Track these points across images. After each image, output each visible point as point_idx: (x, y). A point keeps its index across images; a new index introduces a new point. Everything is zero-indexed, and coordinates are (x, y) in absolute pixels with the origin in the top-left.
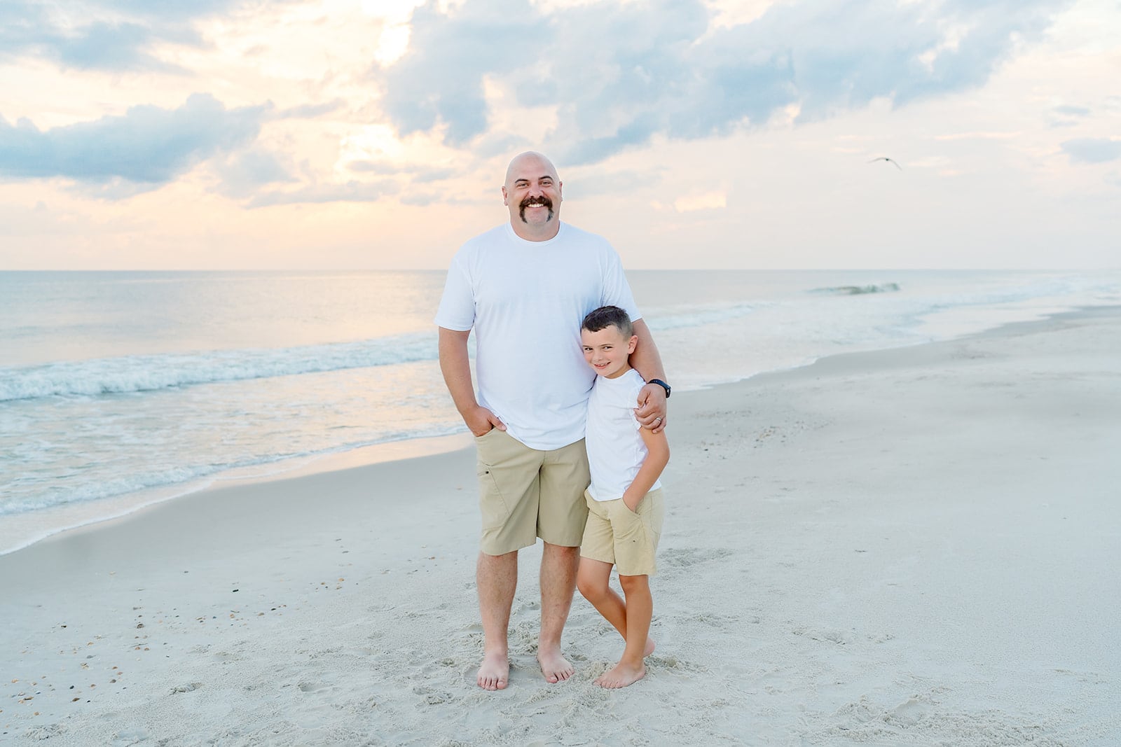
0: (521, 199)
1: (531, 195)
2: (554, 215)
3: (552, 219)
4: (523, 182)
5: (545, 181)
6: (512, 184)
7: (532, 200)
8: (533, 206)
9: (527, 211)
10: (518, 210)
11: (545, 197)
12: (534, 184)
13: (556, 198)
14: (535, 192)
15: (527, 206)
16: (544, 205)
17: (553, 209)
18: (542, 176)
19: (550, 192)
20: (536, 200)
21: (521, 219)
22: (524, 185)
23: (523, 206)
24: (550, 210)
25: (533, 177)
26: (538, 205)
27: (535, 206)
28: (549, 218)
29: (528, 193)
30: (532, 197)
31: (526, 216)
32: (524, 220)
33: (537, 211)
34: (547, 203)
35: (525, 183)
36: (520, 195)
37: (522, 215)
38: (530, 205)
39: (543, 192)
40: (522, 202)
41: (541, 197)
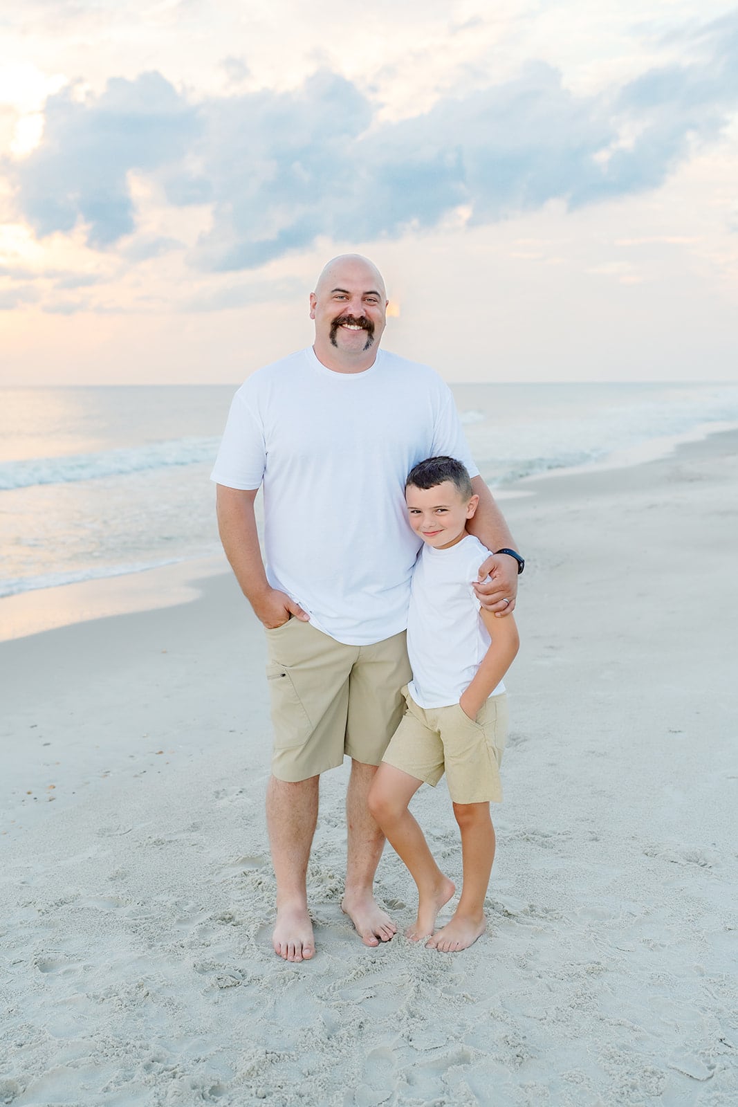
0: (335, 316)
1: (350, 312)
2: (374, 343)
3: (370, 348)
4: (341, 294)
5: (371, 297)
6: (327, 293)
7: (350, 320)
8: (349, 326)
9: (342, 333)
10: (328, 328)
11: (367, 318)
12: (356, 299)
13: (380, 322)
14: (355, 310)
15: (341, 325)
16: (364, 329)
17: (375, 335)
18: (368, 290)
19: (374, 311)
20: (355, 321)
21: (330, 340)
22: (342, 297)
23: (337, 324)
24: (370, 336)
25: (357, 289)
26: (356, 328)
27: (352, 327)
28: (367, 346)
29: (346, 309)
30: (351, 315)
31: (338, 339)
32: (334, 343)
33: (354, 334)
34: (368, 326)
35: (345, 295)
36: (335, 309)
37: (333, 335)
38: (346, 325)
39: (366, 311)
40: (336, 319)
41: (362, 318)
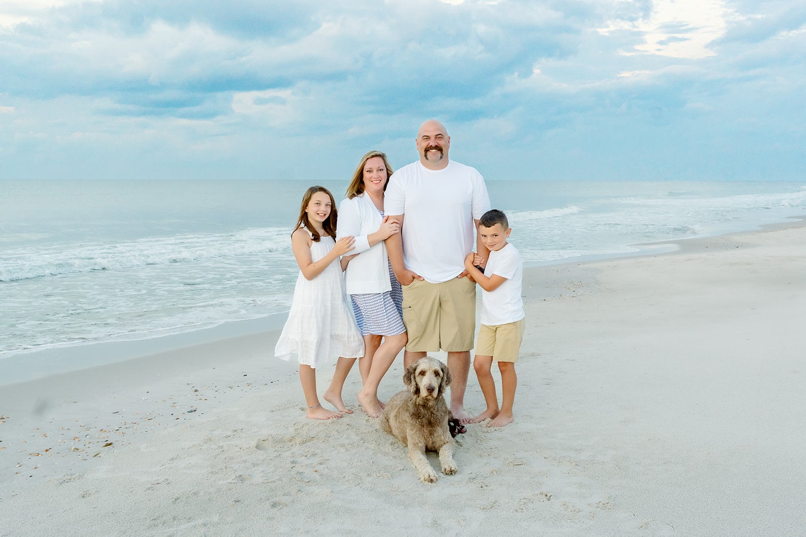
1: (430, 144)
2: (444, 156)
3: (444, 159)
4: (426, 137)
5: (439, 137)
6: (421, 138)
7: (431, 148)
8: (431, 151)
9: (428, 153)
10: (423, 153)
11: (439, 146)
12: (433, 138)
13: (445, 147)
14: (432, 143)
15: (429, 151)
16: (439, 150)
17: (444, 152)
18: (437, 134)
19: (441, 143)
20: (433, 148)
21: (425, 158)
23: (427, 150)
24: (442, 153)
26: (435, 150)
27: (433, 151)
28: (441, 158)
29: (429, 143)
30: (431, 146)
31: (428, 157)
32: (427, 159)
33: (434, 154)
34: (439, 148)
35: (428, 138)
36: (425, 144)
37: (426, 156)
39: (437, 143)
40: (426, 148)
41: (436, 146)
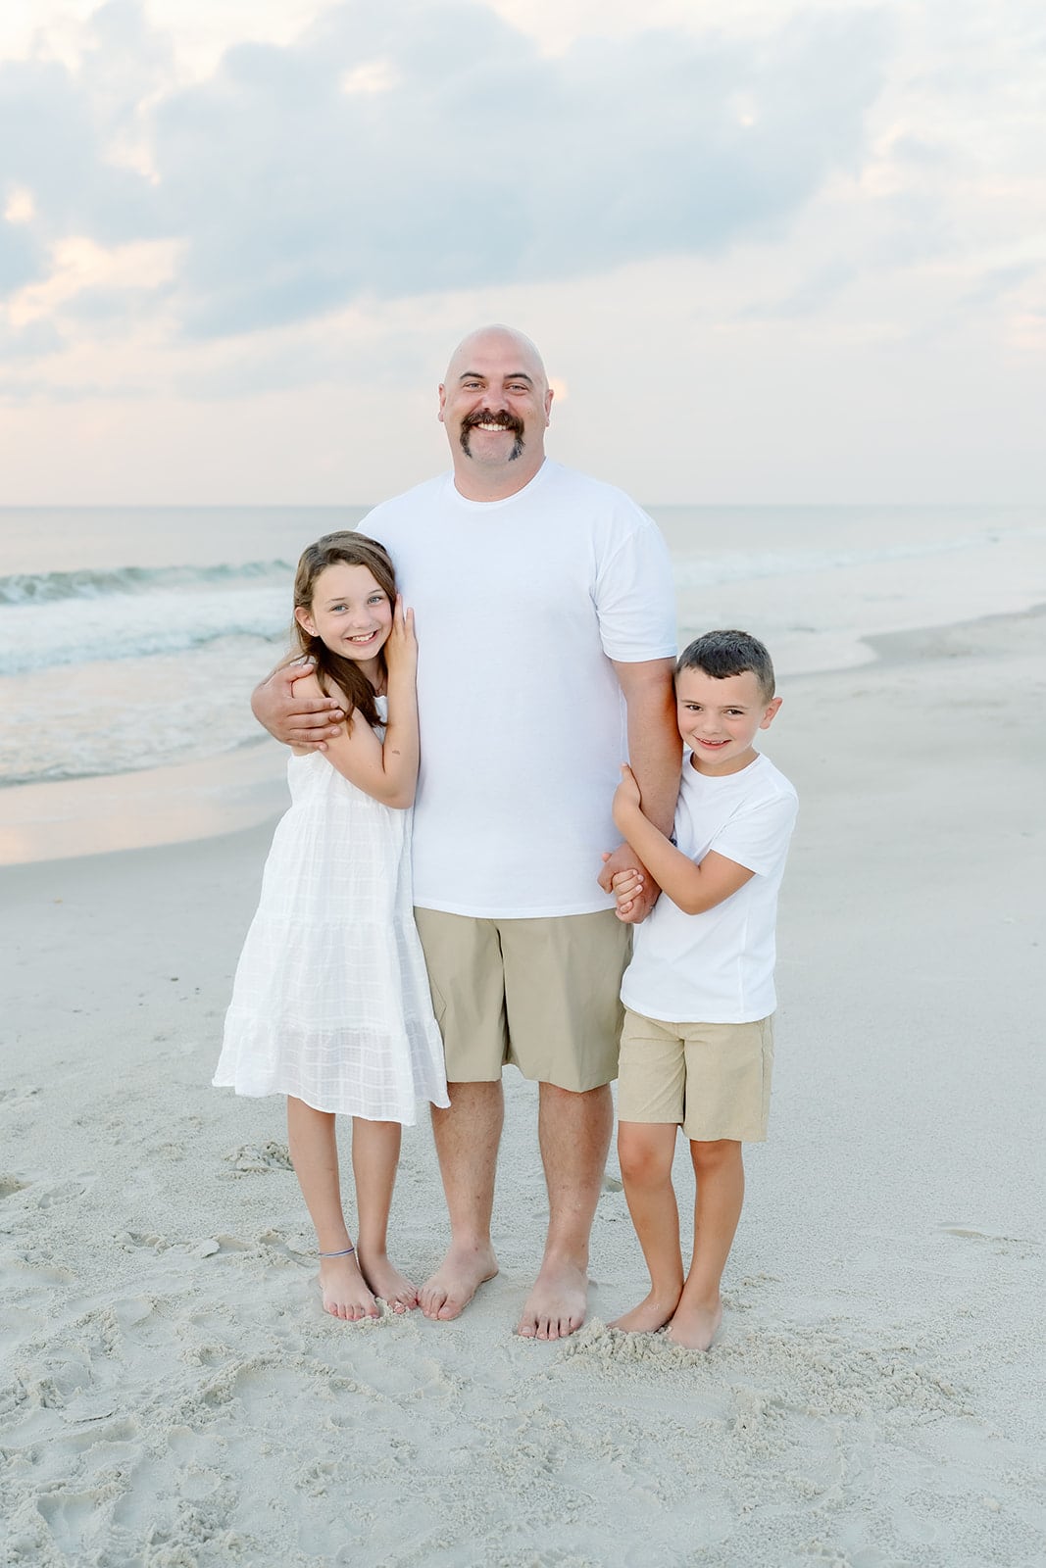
0: (465, 413)
2: (524, 448)
3: (520, 458)
4: (474, 380)
5: (517, 383)
6: (454, 381)
7: (485, 416)
8: (486, 427)
9: (475, 436)
10: (457, 431)
11: (512, 412)
13: (534, 418)
15: (476, 426)
16: (508, 429)
20: (494, 418)
21: (460, 448)
22: (475, 385)
23: (469, 423)
26: (496, 427)
27: (490, 427)
29: (480, 402)
30: (488, 409)
31: (472, 445)
32: (467, 451)
33: (494, 438)
35: (477, 381)
37: (464, 441)
38: (482, 426)
40: (467, 417)
41: (503, 413)
